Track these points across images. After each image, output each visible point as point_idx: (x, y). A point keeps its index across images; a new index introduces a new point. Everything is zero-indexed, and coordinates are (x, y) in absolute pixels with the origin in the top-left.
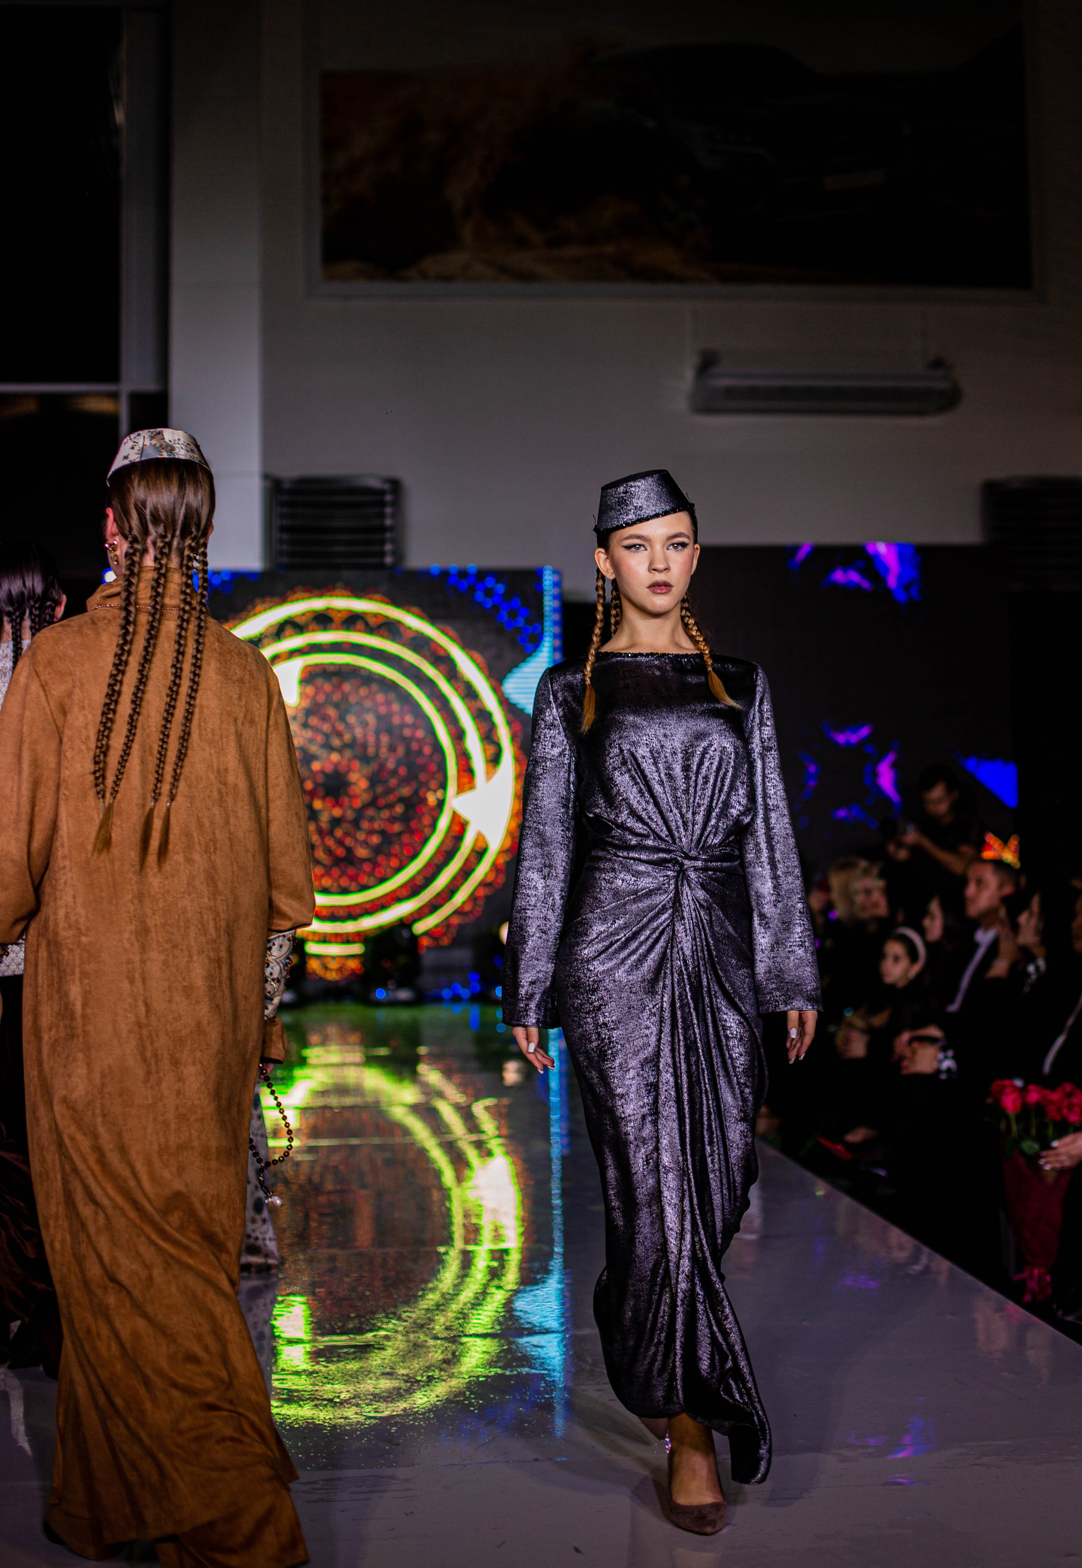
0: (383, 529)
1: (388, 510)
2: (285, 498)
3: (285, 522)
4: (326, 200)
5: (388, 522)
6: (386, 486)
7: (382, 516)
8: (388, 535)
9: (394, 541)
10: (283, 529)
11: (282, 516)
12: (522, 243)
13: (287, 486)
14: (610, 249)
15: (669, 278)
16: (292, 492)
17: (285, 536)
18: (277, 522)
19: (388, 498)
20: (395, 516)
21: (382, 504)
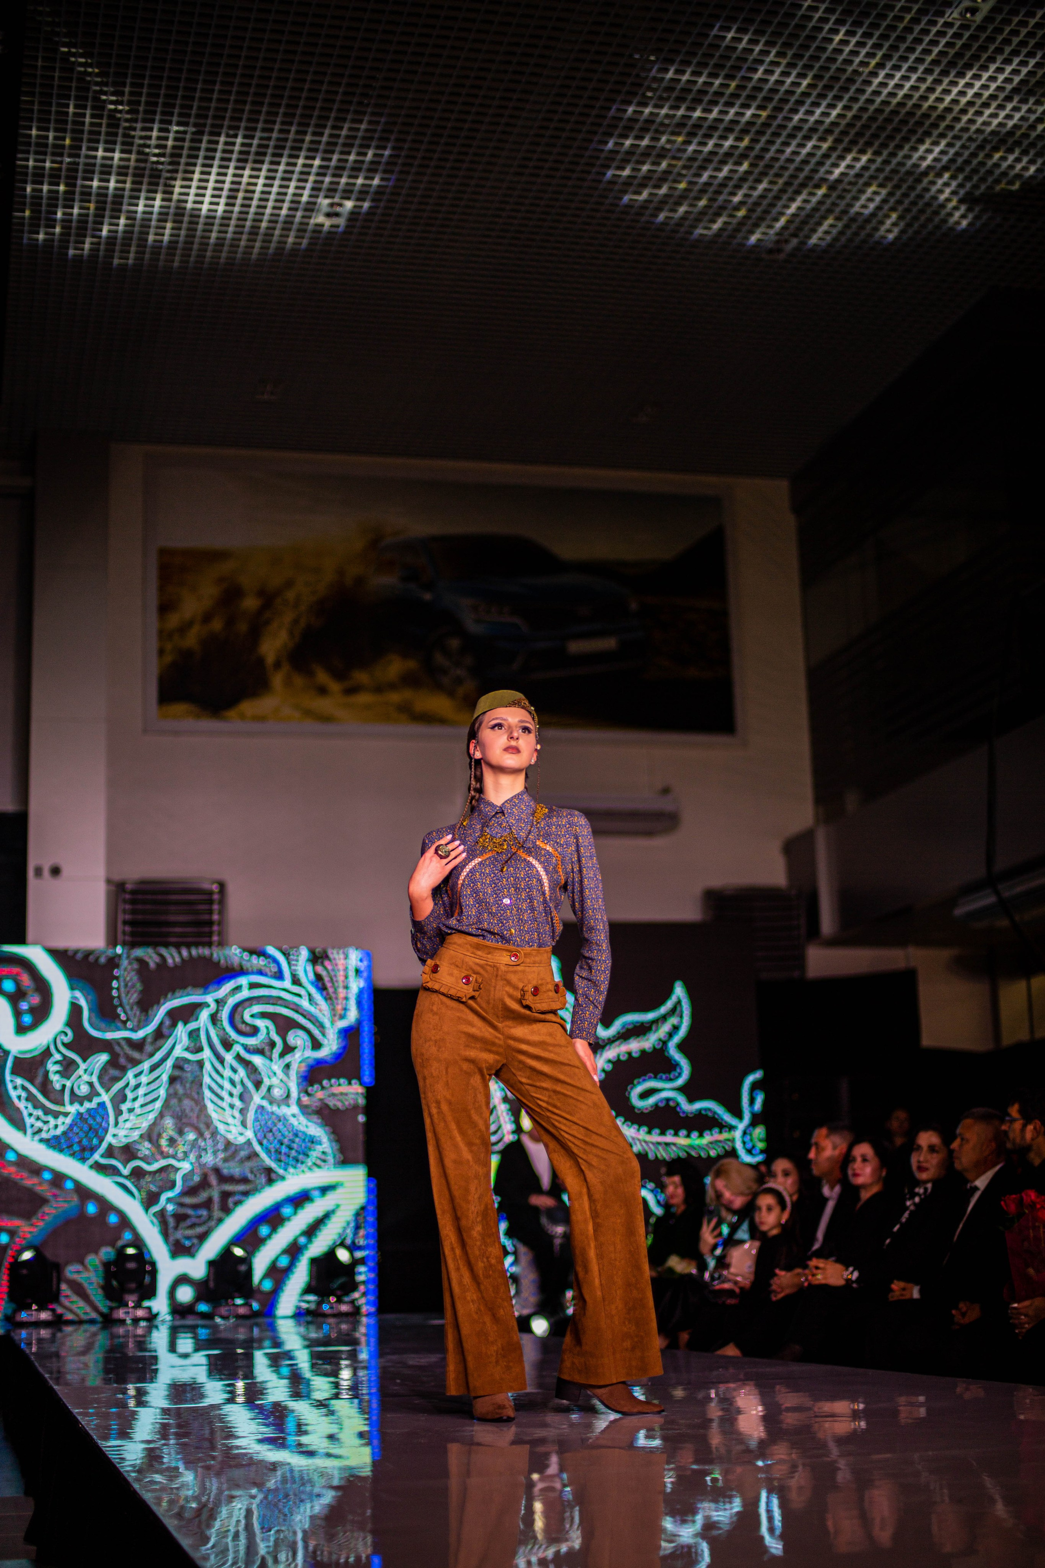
0: (210, 923)
1: (215, 907)
2: (128, 896)
3: (128, 917)
4: (161, 652)
5: (215, 917)
6: (215, 887)
7: (211, 912)
8: (215, 928)
9: (220, 934)
10: (125, 923)
11: (125, 912)
12: (323, 691)
13: (129, 886)
14: (395, 697)
15: (442, 721)
16: (133, 892)
17: (128, 929)
18: (121, 917)
19: (216, 897)
20: (221, 912)
21: (211, 902)
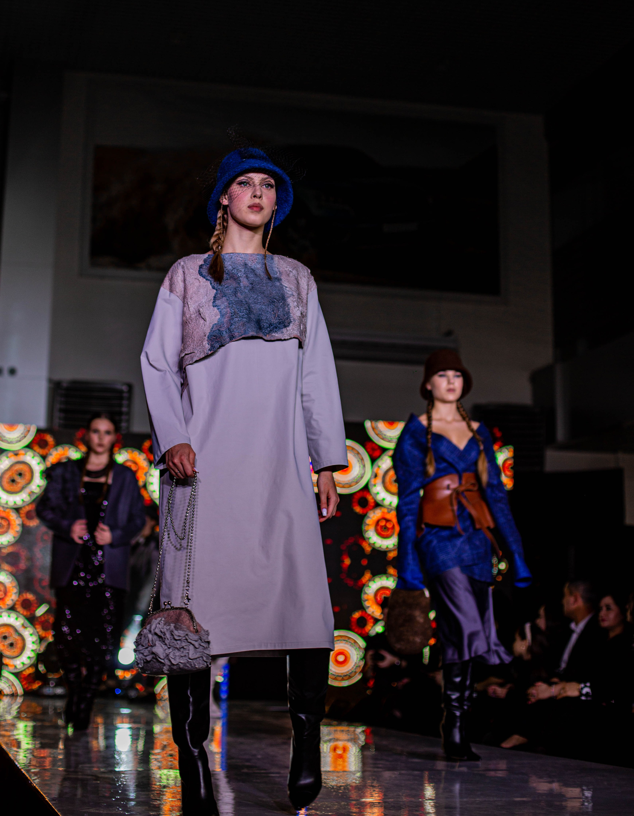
0: (121, 413)
1: (125, 402)
2: (62, 392)
3: (62, 406)
4: (94, 220)
5: (124, 409)
6: (125, 388)
7: (121, 406)
8: (124, 417)
9: (128, 421)
10: (60, 410)
11: (60, 402)
13: (65, 385)
16: (67, 389)
17: (61, 415)
18: (58, 406)
19: (125, 395)
20: (129, 406)
21: (121, 398)
